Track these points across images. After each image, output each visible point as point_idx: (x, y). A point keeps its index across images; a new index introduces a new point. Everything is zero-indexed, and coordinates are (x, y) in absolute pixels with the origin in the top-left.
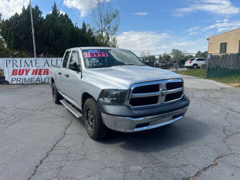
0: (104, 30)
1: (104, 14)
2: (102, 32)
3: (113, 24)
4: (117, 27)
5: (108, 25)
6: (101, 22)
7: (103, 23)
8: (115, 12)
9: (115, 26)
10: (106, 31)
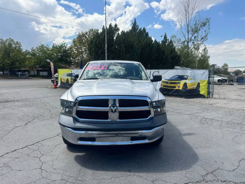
0: (191, 40)
1: (191, 24)
2: (188, 43)
3: (202, 33)
4: (206, 36)
5: (196, 35)
6: (188, 32)
7: (190, 33)
8: (205, 20)
9: (204, 35)
10: (192, 41)
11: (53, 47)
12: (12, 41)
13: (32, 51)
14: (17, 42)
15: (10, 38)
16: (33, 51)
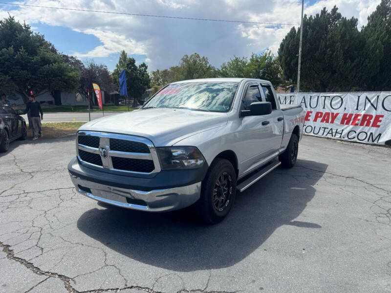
11: (252, 60)
12: (198, 56)
13: (222, 69)
14: (204, 57)
15: (196, 54)
16: (224, 69)
